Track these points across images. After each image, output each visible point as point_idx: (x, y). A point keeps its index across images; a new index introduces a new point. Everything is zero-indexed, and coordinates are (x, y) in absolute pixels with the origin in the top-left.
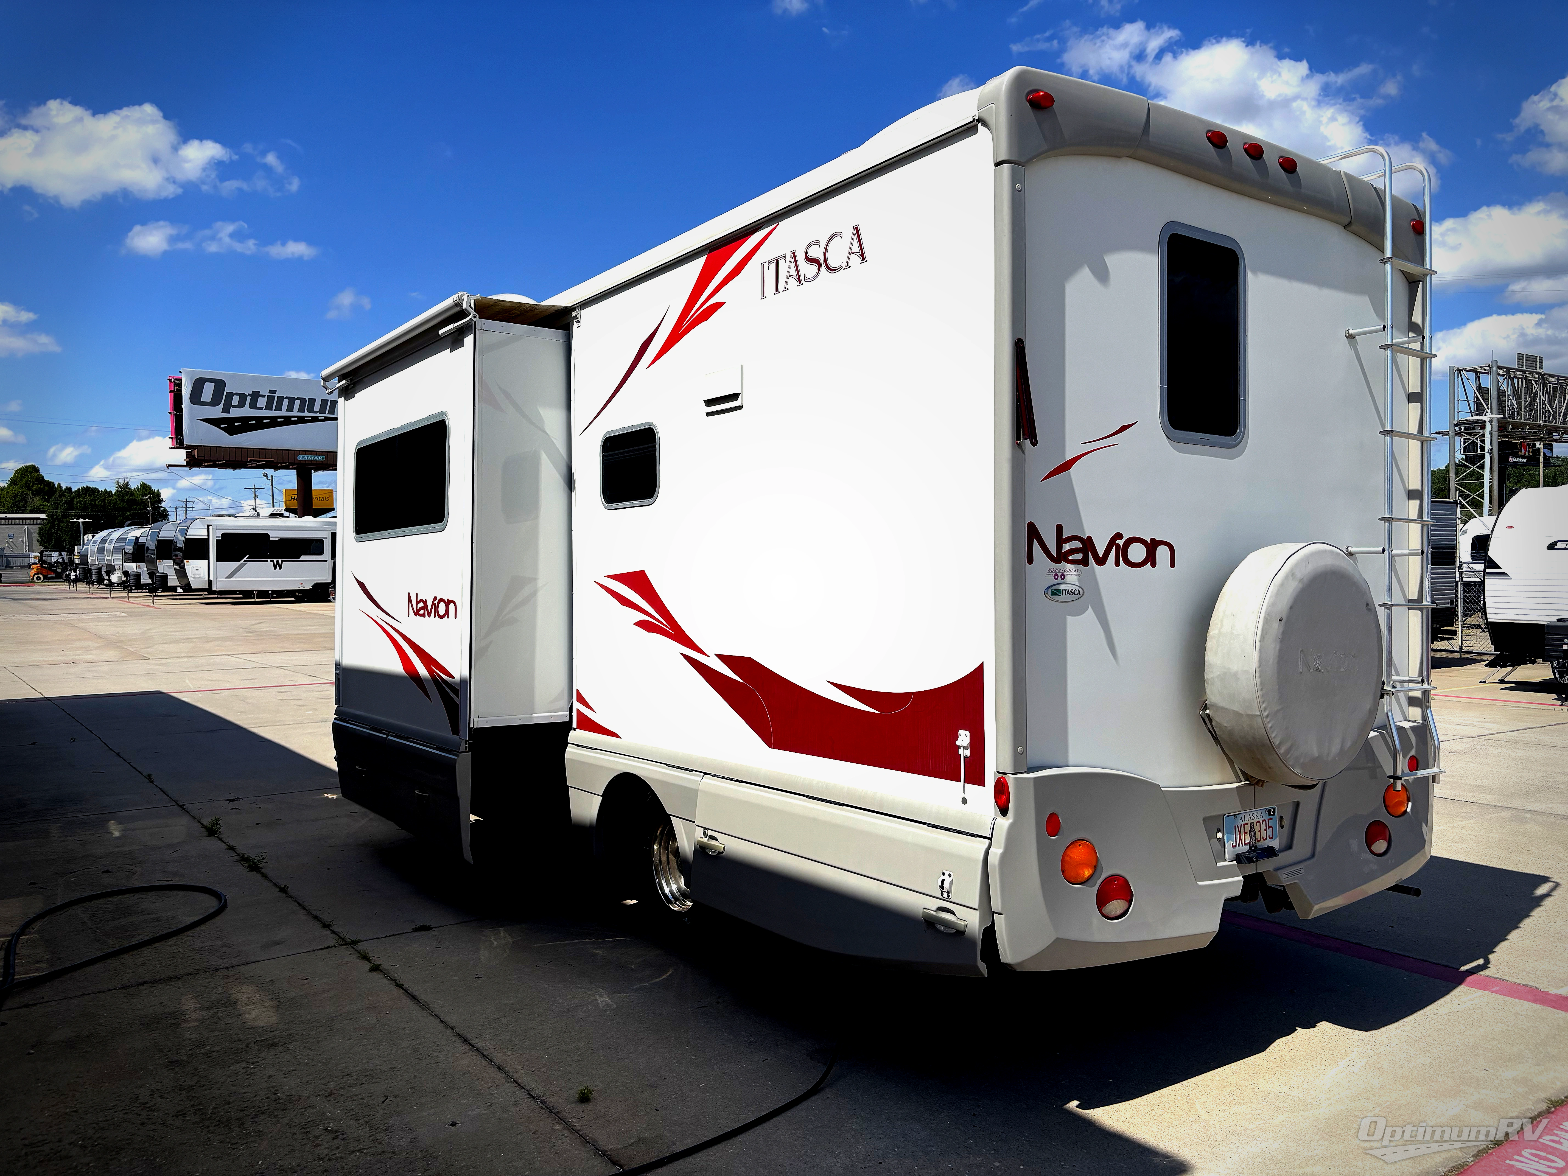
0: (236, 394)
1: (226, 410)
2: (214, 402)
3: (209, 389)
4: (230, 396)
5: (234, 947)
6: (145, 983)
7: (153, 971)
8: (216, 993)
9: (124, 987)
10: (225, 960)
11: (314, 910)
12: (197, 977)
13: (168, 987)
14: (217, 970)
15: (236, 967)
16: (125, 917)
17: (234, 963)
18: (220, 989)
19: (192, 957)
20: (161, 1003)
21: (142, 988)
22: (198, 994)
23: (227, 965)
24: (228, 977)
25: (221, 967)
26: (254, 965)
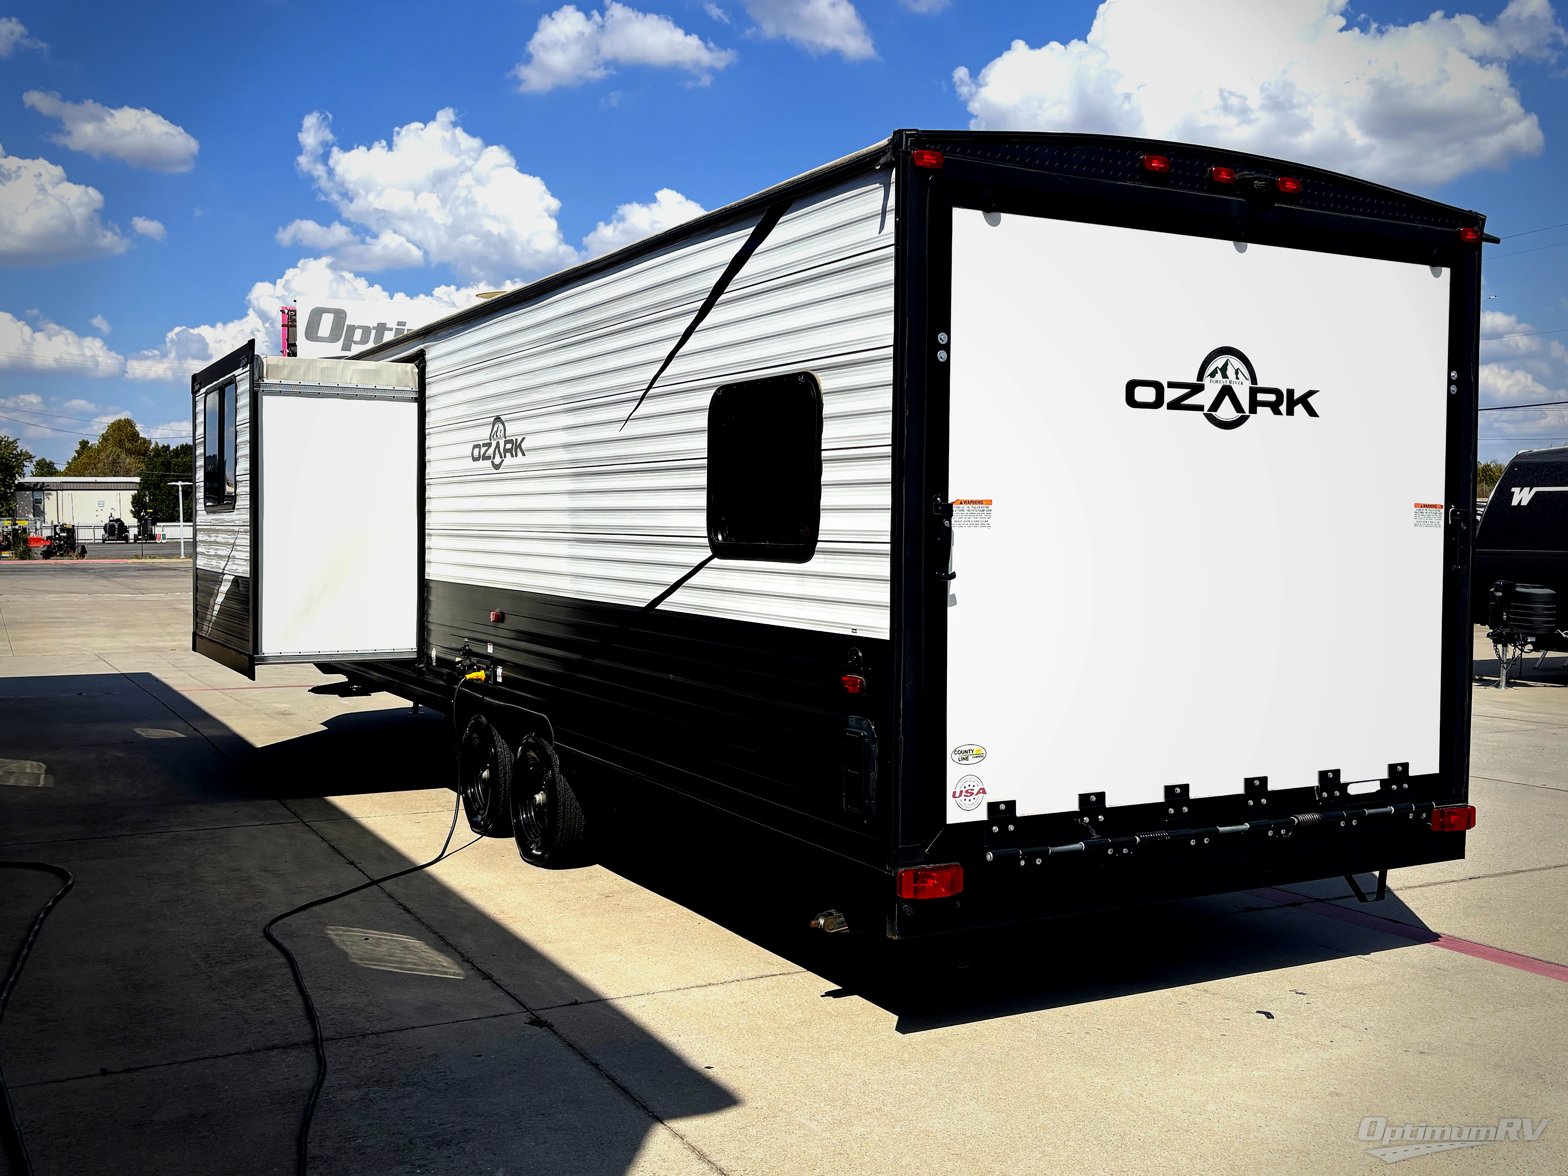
0: (359, 327)
1: (346, 347)
2: (334, 337)
3: (327, 321)
4: (352, 329)
5: (382, 1007)
6: (274, 1047)
7: (284, 1032)
8: (365, 1067)
9: (250, 1052)
10: (374, 1023)
11: (481, 963)
12: (339, 1044)
13: (304, 1054)
14: (364, 1035)
15: (388, 1034)
16: (247, 959)
17: (385, 1028)
18: (370, 1061)
19: (332, 1017)
20: (297, 1076)
21: (272, 1053)
22: (341, 1066)
23: (376, 1030)
24: (378, 1046)
25: (369, 1032)
26: (410, 1032)
